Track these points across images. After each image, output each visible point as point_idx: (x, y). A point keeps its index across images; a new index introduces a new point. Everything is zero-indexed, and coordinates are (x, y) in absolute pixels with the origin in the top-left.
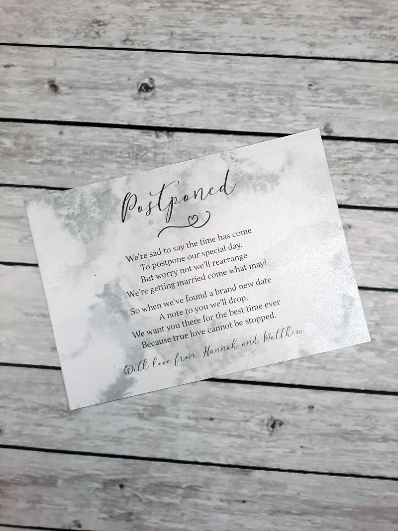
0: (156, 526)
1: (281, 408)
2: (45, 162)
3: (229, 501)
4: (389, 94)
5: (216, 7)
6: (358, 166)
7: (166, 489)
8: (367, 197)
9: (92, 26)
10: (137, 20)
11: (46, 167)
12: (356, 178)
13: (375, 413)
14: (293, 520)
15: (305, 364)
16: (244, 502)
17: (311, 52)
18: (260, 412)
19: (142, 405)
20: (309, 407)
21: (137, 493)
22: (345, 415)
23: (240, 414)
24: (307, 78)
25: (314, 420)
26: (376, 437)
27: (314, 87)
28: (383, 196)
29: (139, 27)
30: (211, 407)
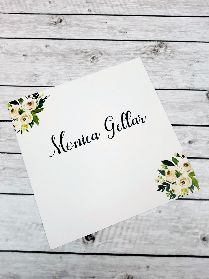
1: (132, 268)
2: (7, 140)
4: (173, 104)
5: (91, 68)
9: (33, 77)
10: (54, 74)
11: (7, 143)
13: (182, 269)
15: (143, 242)
18: (121, 272)
19: (55, 271)
20: (147, 267)
22: (167, 271)
23: (110, 273)
25: (150, 274)
29: (55, 77)
30: (93, 270)
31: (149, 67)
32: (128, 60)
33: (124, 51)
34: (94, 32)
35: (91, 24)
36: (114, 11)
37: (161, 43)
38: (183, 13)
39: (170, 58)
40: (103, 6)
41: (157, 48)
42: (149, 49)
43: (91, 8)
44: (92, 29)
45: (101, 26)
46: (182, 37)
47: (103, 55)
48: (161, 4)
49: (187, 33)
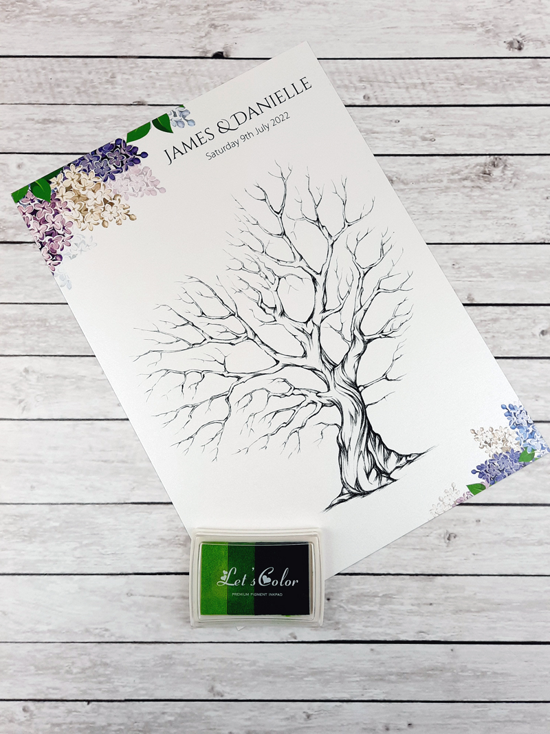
0: (361, 631)
1: (454, 523)
3: (419, 605)
4: (516, 268)
6: (496, 326)
7: (366, 598)
8: (506, 349)
12: (496, 335)
13: (530, 522)
14: (473, 617)
16: (431, 604)
17: (451, 239)
18: (438, 528)
20: (477, 521)
21: (342, 605)
22: (506, 525)
23: (421, 530)
24: (450, 259)
25: (482, 531)
26: (532, 542)
27: (456, 266)
28: (518, 348)
31: (476, 203)
32: (439, 191)
33: (432, 176)
34: (377, 141)
35: (371, 124)
36: (411, 98)
37: (496, 159)
38: (535, 97)
39: (511, 187)
40: (391, 88)
41: (488, 168)
42: (474, 171)
43: (369, 92)
44: (372, 135)
45: (389, 129)
46: (533, 146)
47: (395, 183)
48: (495, 81)
49: (542, 138)
